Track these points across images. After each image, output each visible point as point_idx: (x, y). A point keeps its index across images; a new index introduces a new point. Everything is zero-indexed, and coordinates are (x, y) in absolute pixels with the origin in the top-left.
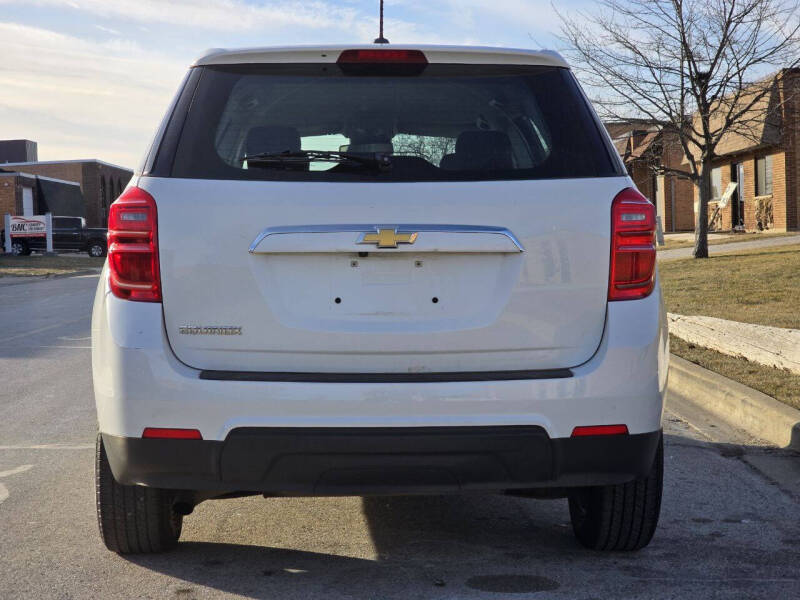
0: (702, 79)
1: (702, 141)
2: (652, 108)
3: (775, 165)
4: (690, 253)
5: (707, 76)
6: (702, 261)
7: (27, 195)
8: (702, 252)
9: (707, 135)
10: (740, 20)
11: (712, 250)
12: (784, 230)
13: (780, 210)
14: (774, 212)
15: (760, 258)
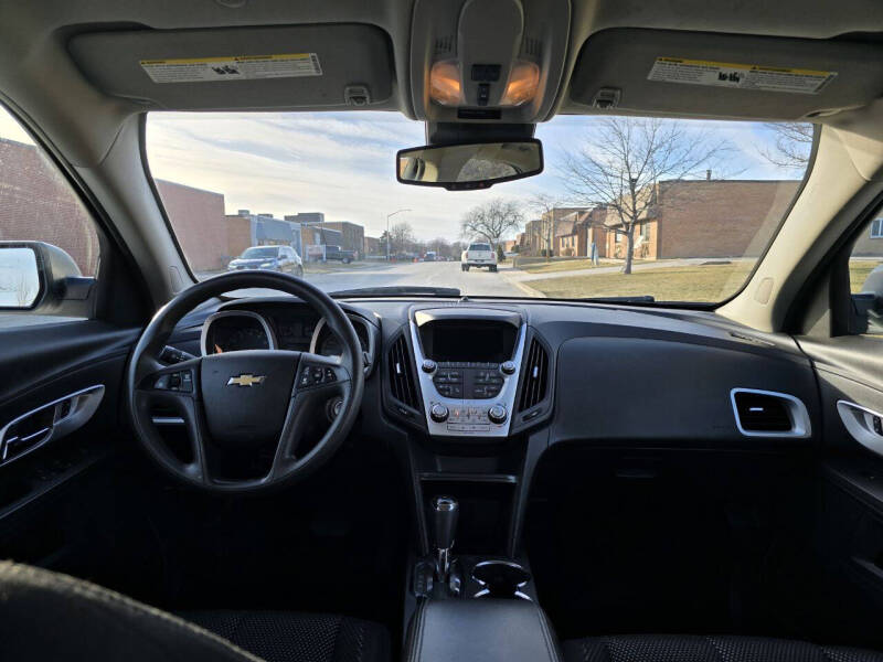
0: (633, 182)
1: (631, 214)
2: (606, 197)
3: (654, 226)
4: (620, 270)
5: (636, 180)
6: (628, 277)
7: (318, 236)
8: (628, 271)
9: (635, 211)
10: (654, 152)
11: (633, 268)
12: (654, 258)
13: (653, 247)
14: (650, 250)
15: (660, 275)
